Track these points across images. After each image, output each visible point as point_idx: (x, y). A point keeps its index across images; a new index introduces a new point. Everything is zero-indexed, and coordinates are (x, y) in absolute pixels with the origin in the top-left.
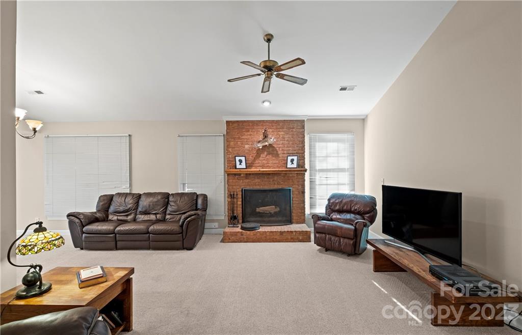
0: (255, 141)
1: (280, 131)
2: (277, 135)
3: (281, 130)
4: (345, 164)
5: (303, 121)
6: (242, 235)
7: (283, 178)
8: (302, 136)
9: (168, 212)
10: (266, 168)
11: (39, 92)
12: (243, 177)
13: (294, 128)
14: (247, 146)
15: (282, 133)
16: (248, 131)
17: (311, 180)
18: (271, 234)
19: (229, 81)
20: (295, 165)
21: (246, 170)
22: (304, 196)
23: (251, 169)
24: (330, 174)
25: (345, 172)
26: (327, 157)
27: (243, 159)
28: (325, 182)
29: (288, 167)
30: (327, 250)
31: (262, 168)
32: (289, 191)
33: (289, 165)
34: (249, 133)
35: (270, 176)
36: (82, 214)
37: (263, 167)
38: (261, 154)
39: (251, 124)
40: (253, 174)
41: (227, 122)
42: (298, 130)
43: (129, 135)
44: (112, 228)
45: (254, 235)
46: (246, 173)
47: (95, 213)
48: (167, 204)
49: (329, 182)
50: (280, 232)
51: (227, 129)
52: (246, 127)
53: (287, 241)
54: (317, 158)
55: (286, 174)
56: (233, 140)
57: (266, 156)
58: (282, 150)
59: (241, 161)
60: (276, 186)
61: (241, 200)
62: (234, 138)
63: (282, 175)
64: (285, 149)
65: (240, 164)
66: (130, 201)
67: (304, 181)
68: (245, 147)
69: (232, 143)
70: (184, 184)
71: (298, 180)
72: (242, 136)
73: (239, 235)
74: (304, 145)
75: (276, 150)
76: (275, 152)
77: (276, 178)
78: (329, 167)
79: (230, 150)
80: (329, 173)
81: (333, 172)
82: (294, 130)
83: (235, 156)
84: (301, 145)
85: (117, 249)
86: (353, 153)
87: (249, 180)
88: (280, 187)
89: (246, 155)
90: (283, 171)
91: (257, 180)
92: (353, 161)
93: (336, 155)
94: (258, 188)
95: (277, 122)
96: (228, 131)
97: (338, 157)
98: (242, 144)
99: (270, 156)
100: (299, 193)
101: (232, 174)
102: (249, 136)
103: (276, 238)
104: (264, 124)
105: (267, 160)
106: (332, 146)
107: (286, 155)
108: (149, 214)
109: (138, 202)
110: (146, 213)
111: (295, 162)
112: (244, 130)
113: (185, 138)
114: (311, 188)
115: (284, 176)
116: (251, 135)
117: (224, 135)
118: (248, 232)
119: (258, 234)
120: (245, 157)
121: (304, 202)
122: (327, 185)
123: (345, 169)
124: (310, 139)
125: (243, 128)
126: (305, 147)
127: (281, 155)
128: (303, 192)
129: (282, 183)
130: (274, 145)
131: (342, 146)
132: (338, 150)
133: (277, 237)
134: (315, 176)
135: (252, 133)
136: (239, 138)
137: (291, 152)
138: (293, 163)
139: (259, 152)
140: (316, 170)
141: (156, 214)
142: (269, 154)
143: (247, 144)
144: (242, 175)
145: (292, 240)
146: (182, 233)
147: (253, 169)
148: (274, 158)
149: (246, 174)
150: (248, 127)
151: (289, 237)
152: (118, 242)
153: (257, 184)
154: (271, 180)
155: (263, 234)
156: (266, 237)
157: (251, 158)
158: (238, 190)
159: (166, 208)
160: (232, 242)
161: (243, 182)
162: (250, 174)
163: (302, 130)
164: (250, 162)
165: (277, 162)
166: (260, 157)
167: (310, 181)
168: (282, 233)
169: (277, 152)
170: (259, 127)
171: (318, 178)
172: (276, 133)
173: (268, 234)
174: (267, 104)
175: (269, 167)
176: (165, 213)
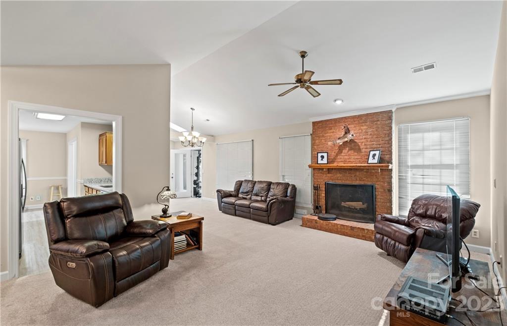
0: (337, 137)
1: (363, 126)
2: (359, 130)
3: (363, 124)
4: (454, 159)
5: (391, 112)
6: (316, 223)
7: (365, 173)
8: (388, 128)
9: (269, 196)
10: (347, 164)
11: (208, 120)
12: (325, 171)
13: (378, 121)
14: (330, 143)
15: (365, 127)
16: (331, 129)
17: (400, 177)
18: (342, 227)
19: (279, 96)
20: (376, 161)
21: (327, 165)
22: (391, 195)
23: (333, 164)
24: (427, 172)
25: (453, 169)
26: (423, 150)
27: (325, 155)
28: (421, 181)
29: (369, 162)
30: (388, 255)
31: (344, 164)
32: (371, 188)
33: (371, 161)
34: (331, 131)
35: (352, 172)
36: (223, 191)
37: (345, 162)
38: (343, 150)
39: (333, 122)
40: (335, 169)
41: (313, 123)
42: (383, 122)
43: (252, 140)
44: (234, 201)
45: (326, 225)
46: (329, 167)
47: (232, 192)
48: (268, 190)
49: (426, 181)
50: (351, 227)
51: (313, 129)
52: (329, 126)
53: (358, 237)
54: (409, 153)
55: (368, 169)
56: (318, 138)
57: (348, 151)
58: (365, 145)
59: (323, 157)
60: (358, 182)
61: (324, 192)
62: (319, 137)
63: (365, 171)
64: (368, 143)
65: (322, 160)
66: (250, 185)
67: (391, 177)
68: (328, 144)
69: (317, 141)
70: (283, 176)
71: (383, 176)
72: (325, 134)
73: (314, 222)
74: (391, 138)
75: (358, 145)
76: (357, 147)
77: (358, 173)
78: (427, 163)
79: (315, 147)
80: (426, 170)
81: (433, 168)
82: (379, 123)
83: (318, 153)
84: (387, 139)
85: (235, 215)
86: (467, 143)
87: (332, 175)
88: (362, 183)
89: (329, 152)
90: (365, 166)
91: (339, 175)
92: (468, 154)
93: (438, 147)
94: (339, 182)
95: (360, 117)
96: (314, 130)
97: (441, 149)
98: (325, 141)
99: (352, 152)
100: (384, 190)
101: (316, 169)
102: (331, 134)
103: (347, 233)
104: (346, 121)
105: (349, 155)
106: (432, 137)
107: (369, 150)
108: (258, 196)
109: (253, 187)
110: (257, 195)
111: (377, 157)
112: (327, 129)
113: (284, 139)
114: (400, 187)
115: (367, 172)
116: (334, 132)
117: (311, 134)
118: (322, 221)
119: (330, 225)
120: (327, 153)
121: (390, 201)
122: (423, 184)
123: (453, 165)
124: (400, 131)
125: (326, 127)
126: (393, 140)
127: (363, 150)
128: (390, 191)
129: (365, 179)
130: (356, 141)
131: (446, 135)
132: (441, 142)
133: (349, 232)
134: (407, 173)
135: (334, 131)
136: (323, 136)
137: (375, 146)
138: (374, 158)
139: (341, 148)
140: (408, 167)
141: (262, 196)
142: (351, 149)
143: (330, 141)
144: (324, 170)
145: (363, 238)
146: (267, 211)
147: (335, 164)
148: (356, 154)
149: (328, 169)
150: (331, 126)
151: (361, 234)
152: (237, 211)
153: (339, 178)
154: (353, 175)
155: (334, 226)
156: (337, 229)
157: (333, 154)
158: (322, 183)
159: (268, 193)
160: (308, 227)
161: (326, 176)
162: (332, 169)
163: (388, 121)
164: (333, 158)
165: (359, 157)
166: (342, 152)
167: (399, 179)
168: (352, 228)
169: (359, 147)
170: (340, 124)
171: (410, 175)
172: (358, 128)
173: (339, 226)
174: (339, 102)
175: (352, 162)
176: (267, 196)
